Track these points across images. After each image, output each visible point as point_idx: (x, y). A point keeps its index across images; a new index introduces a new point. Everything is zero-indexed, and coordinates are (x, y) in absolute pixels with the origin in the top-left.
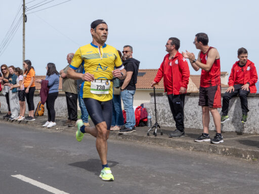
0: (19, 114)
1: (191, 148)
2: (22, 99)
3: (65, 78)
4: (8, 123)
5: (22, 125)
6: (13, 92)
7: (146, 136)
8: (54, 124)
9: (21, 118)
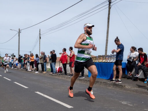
0: (30, 69)
1: (65, 78)
2: (30, 65)
3: (40, 59)
4: (27, 72)
5: (30, 72)
6: (28, 63)
7: (57, 75)
8: (38, 72)
9: (30, 70)
